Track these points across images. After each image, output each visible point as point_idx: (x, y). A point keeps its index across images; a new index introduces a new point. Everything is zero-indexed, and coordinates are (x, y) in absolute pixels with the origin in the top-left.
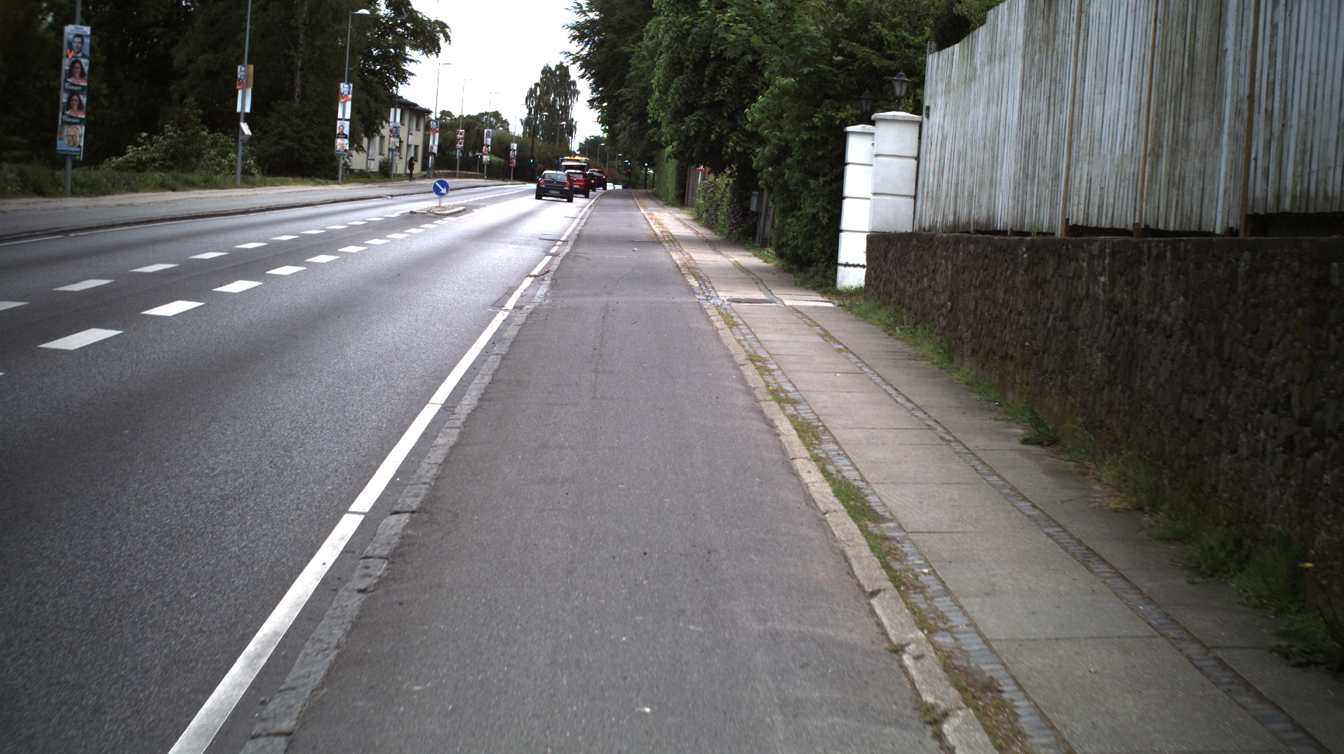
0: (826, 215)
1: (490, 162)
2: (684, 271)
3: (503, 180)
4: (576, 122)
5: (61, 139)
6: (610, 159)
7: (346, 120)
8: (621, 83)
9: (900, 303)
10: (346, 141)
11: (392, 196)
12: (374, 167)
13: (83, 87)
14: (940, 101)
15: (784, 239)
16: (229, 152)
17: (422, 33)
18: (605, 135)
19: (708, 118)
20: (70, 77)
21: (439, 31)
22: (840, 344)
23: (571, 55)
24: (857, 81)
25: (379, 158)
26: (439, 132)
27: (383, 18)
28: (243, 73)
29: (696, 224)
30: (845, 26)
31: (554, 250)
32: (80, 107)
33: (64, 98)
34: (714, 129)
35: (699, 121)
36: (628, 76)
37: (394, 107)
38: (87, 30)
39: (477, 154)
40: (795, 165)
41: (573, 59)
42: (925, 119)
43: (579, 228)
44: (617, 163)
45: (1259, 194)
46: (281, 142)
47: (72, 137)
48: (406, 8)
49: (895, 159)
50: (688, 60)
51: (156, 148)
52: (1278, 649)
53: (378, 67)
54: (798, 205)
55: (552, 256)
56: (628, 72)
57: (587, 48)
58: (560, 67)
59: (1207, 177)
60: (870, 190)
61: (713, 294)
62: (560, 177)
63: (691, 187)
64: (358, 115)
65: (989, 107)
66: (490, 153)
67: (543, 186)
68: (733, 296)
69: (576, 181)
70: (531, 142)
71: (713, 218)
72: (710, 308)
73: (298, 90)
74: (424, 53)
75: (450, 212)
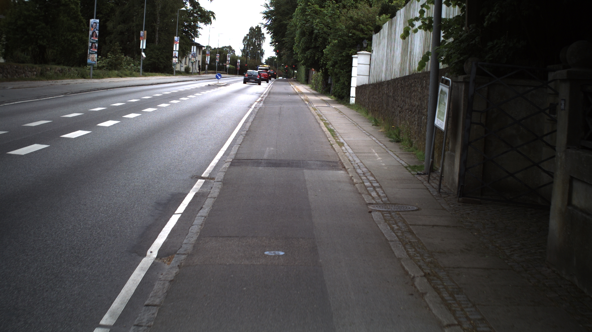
0: (347, 82)
1: (230, 67)
2: (304, 100)
3: (235, 75)
4: (264, 51)
5: (89, 59)
6: (278, 66)
7: (177, 51)
8: (283, 36)
9: (360, 104)
10: (177, 59)
11: (196, 80)
12: (183, 69)
13: (96, 41)
14: (375, 49)
15: (336, 90)
16: (131, 63)
17: (204, 16)
18: (276, 56)
19: (314, 52)
20: (92, 37)
21: (211, 15)
22: (342, 113)
23: (263, 24)
24: (356, 41)
25: (184, 66)
26: (210, 55)
27: (189, 10)
28: (143, 34)
30: (352, 25)
31: (262, 96)
32: (95, 48)
33: (90, 45)
34: (316, 55)
35: (311, 53)
36: (286, 33)
37: (193, 46)
39: (224, 64)
40: (338, 67)
41: (264, 26)
42: (372, 54)
43: (269, 90)
44: (282, 68)
45: (411, 70)
47: (93, 58)
48: (197, 6)
49: (363, 65)
50: (307, 32)
51: (104, 62)
52: (390, 141)
53: (187, 30)
54: (340, 79)
55: (262, 97)
56: (286, 31)
57: (270, 22)
58: (257, 27)
59: (406, 68)
60: (357, 74)
61: (312, 105)
62: (255, 73)
63: (311, 77)
64: (181, 49)
65: (382, 52)
66: (230, 64)
67: (247, 77)
68: (318, 105)
69: (263, 75)
70: (246, 59)
71: (317, 87)
72: (311, 108)
73: (157, 39)
74: (205, 24)
75: (222, 85)
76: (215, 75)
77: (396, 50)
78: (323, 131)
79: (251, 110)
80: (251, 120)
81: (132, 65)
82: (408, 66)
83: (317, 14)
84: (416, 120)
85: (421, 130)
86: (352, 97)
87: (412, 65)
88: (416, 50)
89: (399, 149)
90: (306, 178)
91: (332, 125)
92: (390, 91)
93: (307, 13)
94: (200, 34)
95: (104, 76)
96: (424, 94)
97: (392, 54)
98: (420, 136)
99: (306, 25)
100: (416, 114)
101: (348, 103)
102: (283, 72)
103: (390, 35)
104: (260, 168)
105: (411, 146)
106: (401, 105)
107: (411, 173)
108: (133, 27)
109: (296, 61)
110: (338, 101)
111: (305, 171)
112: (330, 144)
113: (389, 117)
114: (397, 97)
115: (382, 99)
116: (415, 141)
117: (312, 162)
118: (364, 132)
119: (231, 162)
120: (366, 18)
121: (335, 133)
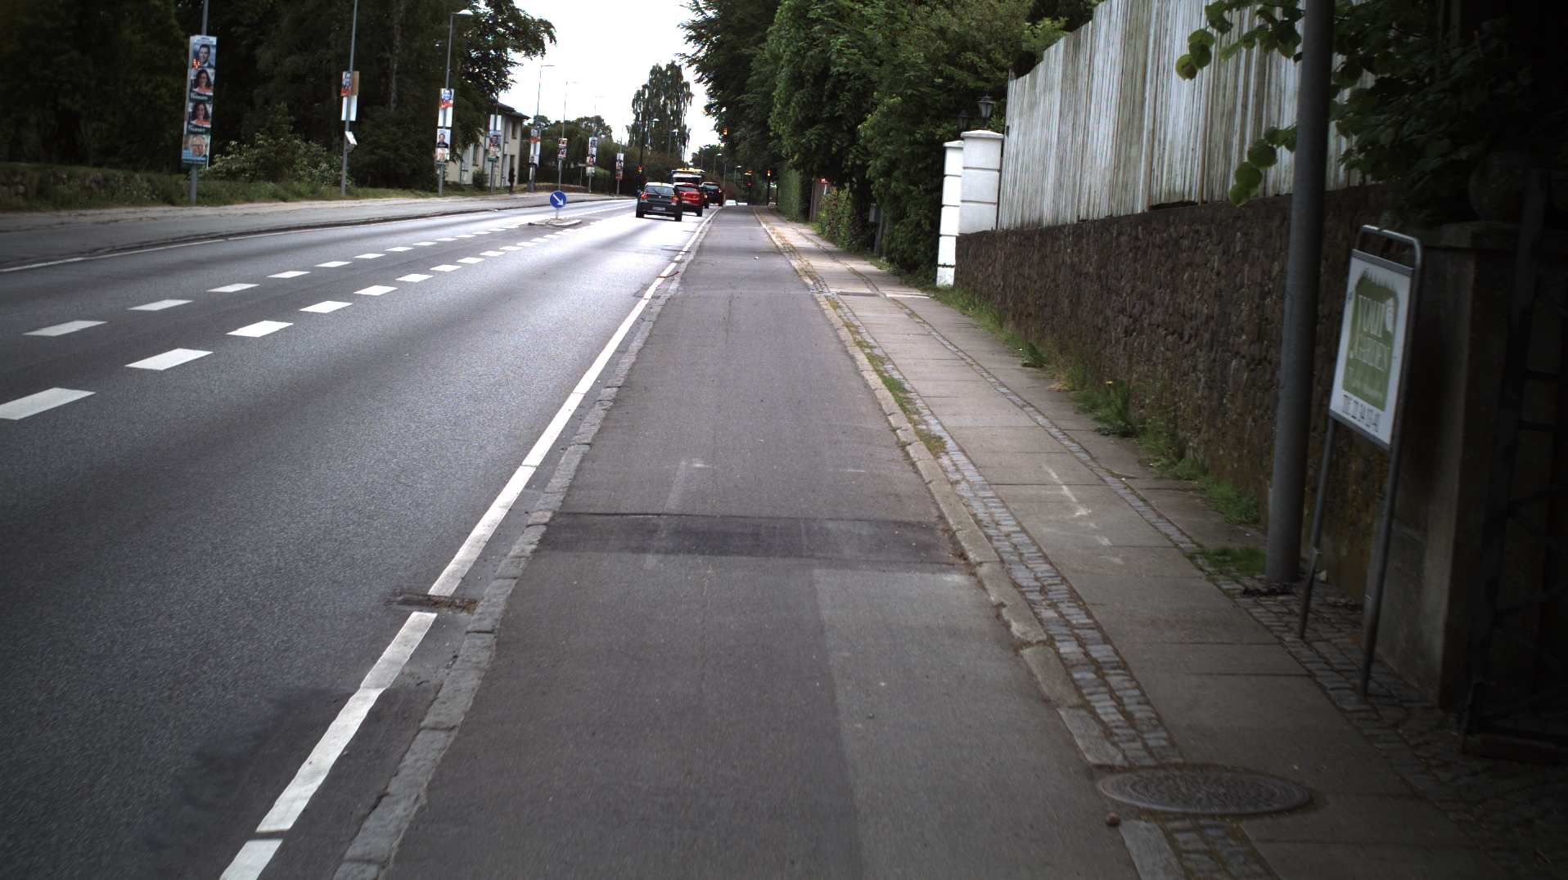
1: (595, 174)
2: (801, 273)
3: (610, 195)
5: (186, 149)
6: (727, 172)
7: (447, 128)
8: (741, 89)
9: (975, 290)
10: (447, 151)
11: (499, 209)
12: (468, 179)
13: (209, 96)
14: (1016, 122)
15: (894, 244)
16: (320, 162)
17: (525, 32)
18: (723, 145)
19: (828, 131)
20: (195, 87)
21: (544, 31)
22: (920, 318)
23: (686, 57)
24: (955, 101)
25: (472, 170)
26: (541, 141)
27: (483, 17)
28: (348, 80)
29: (819, 239)
30: (945, 52)
31: (678, 258)
32: (206, 117)
33: (190, 108)
34: (835, 142)
35: (819, 134)
36: (749, 81)
37: (495, 113)
38: (213, 40)
39: (580, 165)
40: (901, 177)
41: (689, 62)
42: (1006, 137)
43: (700, 240)
44: (736, 175)
45: (1154, 193)
46: (376, 151)
47: (198, 146)
48: (507, 6)
49: (979, 171)
50: (809, 74)
51: (246, 157)
52: (1099, 430)
53: (477, 70)
54: (905, 213)
55: (677, 262)
56: (750, 76)
57: (705, 50)
58: (672, 66)
59: (1136, 183)
60: (959, 199)
61: (825, 290)
62: (666, 190)
63: (818, 203)
64: (458, 124)
65: (1042, 130)
66: (595, 164)
67: (646, 201)
68: (844, 291)
69: (687, 196)
70: (639, 152)
71: (835, 231)
72: (821, 299)
73: (394, 95)
74: (527, 54)
75: (568, 224)
76: (549, 194)
77: (1096, 126)
78: (867, 385)
79: (642, 305)
80: (636, 345)
81: (324, 166)
82: (1145, 177)
83: (841, 19)
84: (1200, 367)
85: (1221, 404)
86: (944, 266)
87: (1157, 172)
88: (1174, 125)
89: (1138, 466)
90: (825, 613)
91: (894, 364)
92: (1088, 258)
93: (811, 15)
94: (513, 81)
95: (232, 196)
96: (1238, 280)
97: (1080, 139)
98: (1220, 425)
99: (810, 53)
100: (1200, 346)
101: (930, 283)
102: (740, 187)
103: (1071, 79)
104: (651, 561)
105: (1181, 456)
106: (1134, 307)
107: (1219, 587)
108: (329, 61)
109: (779, 157)
110: (899, 275)
111: (818, 573)
112: (897, 443)
113: (1084, 344)
114: (1114, 281)
115: (1054, 280)
116: (1196, 441)
117: (842, 526)
118: (1003, 390)
119: (545, 524)
120: (985, 31)
121: (908, 395)
